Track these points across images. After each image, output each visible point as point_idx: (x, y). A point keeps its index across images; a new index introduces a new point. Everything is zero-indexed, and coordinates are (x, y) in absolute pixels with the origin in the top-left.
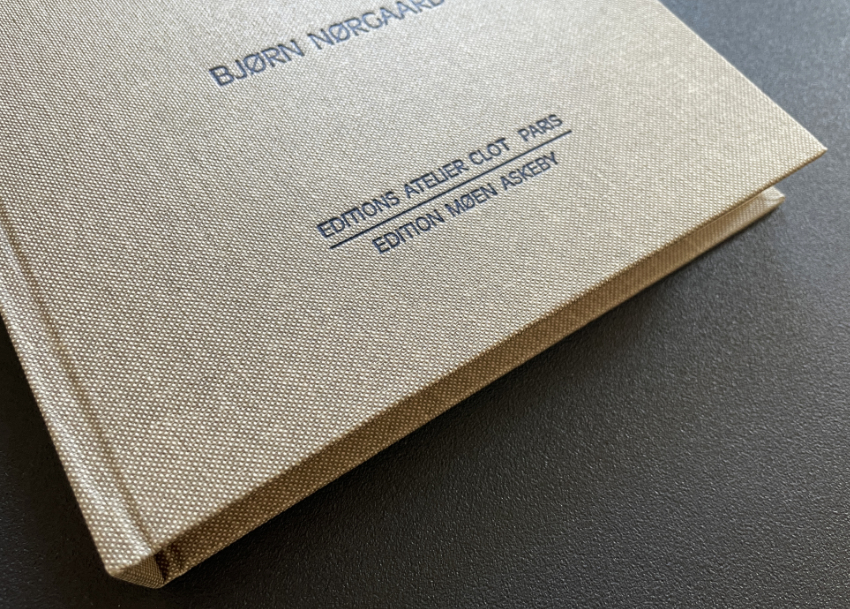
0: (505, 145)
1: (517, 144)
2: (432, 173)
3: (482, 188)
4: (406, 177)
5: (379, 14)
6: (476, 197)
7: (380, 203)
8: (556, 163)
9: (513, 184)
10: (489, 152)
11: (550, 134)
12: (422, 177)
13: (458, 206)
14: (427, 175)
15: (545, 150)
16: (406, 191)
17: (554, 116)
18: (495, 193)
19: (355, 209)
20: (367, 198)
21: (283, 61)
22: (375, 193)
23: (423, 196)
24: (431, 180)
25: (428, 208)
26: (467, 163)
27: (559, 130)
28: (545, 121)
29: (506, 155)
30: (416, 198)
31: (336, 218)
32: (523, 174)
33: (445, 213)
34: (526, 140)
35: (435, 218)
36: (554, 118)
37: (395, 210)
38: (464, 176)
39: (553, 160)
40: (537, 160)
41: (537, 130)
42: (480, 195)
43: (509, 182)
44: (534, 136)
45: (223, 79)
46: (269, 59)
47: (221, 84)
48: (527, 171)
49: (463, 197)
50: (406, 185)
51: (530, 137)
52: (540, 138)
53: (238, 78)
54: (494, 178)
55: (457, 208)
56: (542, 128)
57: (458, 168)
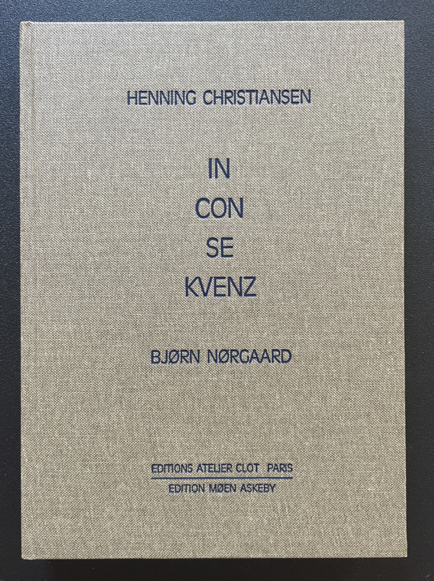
0: (257, 468)
1: (262, 470)
2: (215, 465)
3: (231, 485)
4: (202, 460)
5: (250, 354)
6: (225, 488)
7: (184, 468)
8: (273, 491)
9: (246, 491)
10: (248, 467)
11: (282, 474)
12: (209, 465)
13: (215, 487)
14: (212, 464)
15: (273, 482)
16: (198, 468)
17: (292, 465)
18: (235, 491)
19: (172, 465)
20: (180, 463)
21: (187, 362)
22: (185, 462)
23: (203, 475)
24: (212, 468)
25: (201, 482)
26: (234, 469)
27: (288, 474)
28: (285, 466)
29: (254, 474)
30: (201, 474)
31: (162, 466)
32: (254, 488)
33: (207, 489)
34: (268, 471)
35: (201, 488)
36: (290, 466)
37: (188, 475)
38: (228, 474)
39: (272, 488)
40: (265, 484)
41: (277, 468)
42: (228, 488)
43: (245, 489)
44: (274, 471)
45: (156, 360)
46: (182, 356)
47: (153, 362)
48: (257, 488)
49: (220, 484)
50: (200, 465)
51: (271, 471)
52: (276, 473)
53: (162, 362)
54: (239, 483)
55: (215, 489)
56: (281, 468)
57: (228, 468)
